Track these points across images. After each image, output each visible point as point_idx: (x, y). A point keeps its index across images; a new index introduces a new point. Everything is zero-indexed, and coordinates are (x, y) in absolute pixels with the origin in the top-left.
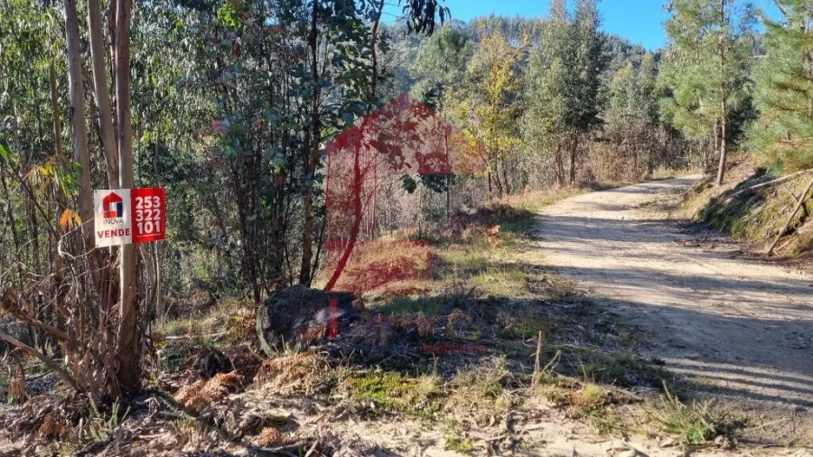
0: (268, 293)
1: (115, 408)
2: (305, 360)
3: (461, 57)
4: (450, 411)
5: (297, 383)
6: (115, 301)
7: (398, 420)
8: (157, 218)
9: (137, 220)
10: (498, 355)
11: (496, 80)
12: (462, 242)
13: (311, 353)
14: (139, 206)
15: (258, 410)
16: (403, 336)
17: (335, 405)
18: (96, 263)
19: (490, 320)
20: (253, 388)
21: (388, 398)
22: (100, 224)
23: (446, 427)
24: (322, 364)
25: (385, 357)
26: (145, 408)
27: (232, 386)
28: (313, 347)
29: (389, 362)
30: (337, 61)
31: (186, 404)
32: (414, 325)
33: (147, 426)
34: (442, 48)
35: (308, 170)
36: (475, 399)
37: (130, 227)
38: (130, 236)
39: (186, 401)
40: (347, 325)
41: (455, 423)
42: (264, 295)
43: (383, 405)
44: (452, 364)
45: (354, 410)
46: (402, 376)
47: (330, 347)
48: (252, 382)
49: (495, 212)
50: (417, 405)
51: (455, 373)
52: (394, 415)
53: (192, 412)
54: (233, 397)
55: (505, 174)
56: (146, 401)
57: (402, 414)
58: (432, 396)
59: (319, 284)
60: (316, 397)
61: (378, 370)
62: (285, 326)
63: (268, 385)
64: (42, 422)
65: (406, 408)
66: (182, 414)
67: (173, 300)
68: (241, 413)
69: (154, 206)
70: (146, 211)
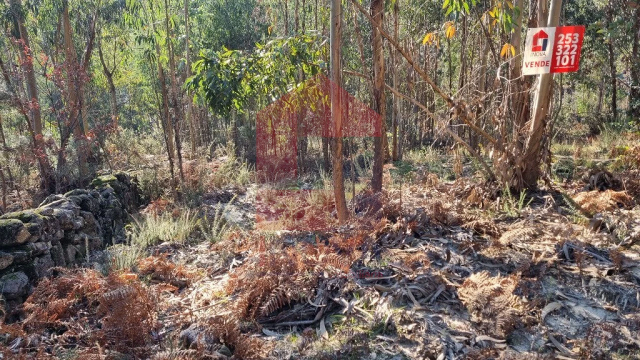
1: (523, 195)
8: (573, 52)
9: (557, 54)
14: (561, 42)
18: (516, 88)
22: (529, 56)
31: (583, 206)
33: (545, 214)
37: (550, 59)
38: (549, 67)
39: (582, 204)
53: (586, 213)
54: (623, 211)
56: (545, 197)
64: (469, 194)
66: (578, 212)
68: (633, 225)
69: (573, 42)
70: (566, 46)
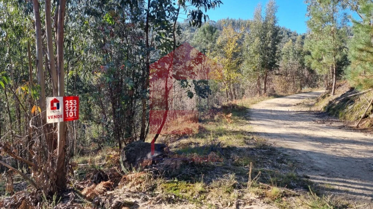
0: (125, 144)
1: (54, 197)
2: (143, 175)
3: (214, 37)
4: (209, 199)
5: (138, 186)
6: (55, 147)
7: (185, 204)
8: (75, 110)
9: (66, 111)
10: (231, 173)
11: (230, 48)
12: (215, 121)
13: (145, 172)
14: (67, 104)
15: (120, 199)
16: (187, 164)
17: (156, 196)
18: (47, 130)
19: (228, 157)
20: (118, 188)
21: (180, 193)
22: (49, 113)
23: (208, 207)
24: (150, 177)
25: (179, 174)
26: (68, 198)
27: (109, 187)
28: (146, 170)
29: (181, 176)
30: (158, 39)
31: (87, 196)
32: (192, 159)
33: (69, 206)
34: (205, 33)
35: (144, 88)
36: (221, 194)
37: (63, 114)
38: (63, 118)
39: (87, 194)
40: (162, 159)
41: (212, 205)
42: (123, 145)
43: (178, 196)
44: (210, 177)
45: (165, 199)
46: (187, 183)
47: (154, 169)
48: (117, 185)
49: (230, 107)
50: (194, 197)
51: (212, 181)
52: (183, 201)
53: (90, 199)
54: (109, 193)
55: (234, 90)
56: (69, 194)
57: (187, 201)
58: (201, 192)
59: (149, 140)
60: (147, 193)
61: (176, 180)
62: (133, 159)
63: (125, 187)
64: (21, 204)
65: (189, 198)
66: (85, 200)
67: (82, 147)
68: (112, 200)
69: (74, 104)
70: (70, 107)
